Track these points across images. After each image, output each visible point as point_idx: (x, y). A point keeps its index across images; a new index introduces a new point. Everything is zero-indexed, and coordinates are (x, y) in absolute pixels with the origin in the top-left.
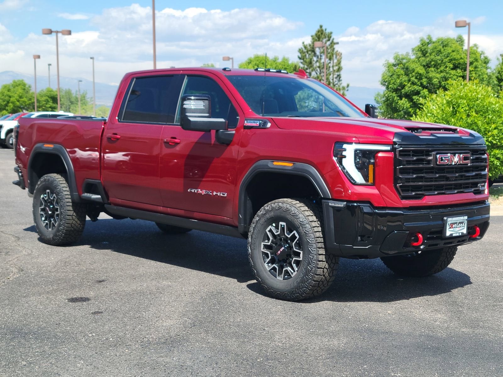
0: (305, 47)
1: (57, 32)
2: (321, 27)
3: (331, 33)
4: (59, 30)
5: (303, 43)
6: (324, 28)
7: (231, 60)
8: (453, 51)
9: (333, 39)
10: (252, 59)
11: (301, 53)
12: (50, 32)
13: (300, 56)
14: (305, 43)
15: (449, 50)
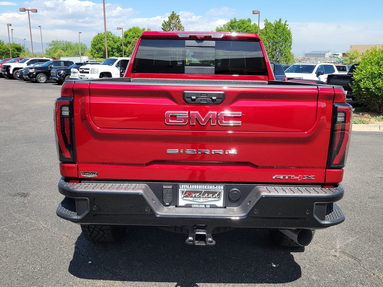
0: (165, 23)
1: (28, 10)
2: (173, 12)
3: (179, 16)
4: (30, 9)
5: (164, 21)
6: (175, 13)
7: (121, 29)
8: (248, 27)
9: (180, 19)
10: (131, 29)
11: (163, 26)
12: (24, 10)
13: (163, 27)
14: (165, 21)
15: (245, 26)
